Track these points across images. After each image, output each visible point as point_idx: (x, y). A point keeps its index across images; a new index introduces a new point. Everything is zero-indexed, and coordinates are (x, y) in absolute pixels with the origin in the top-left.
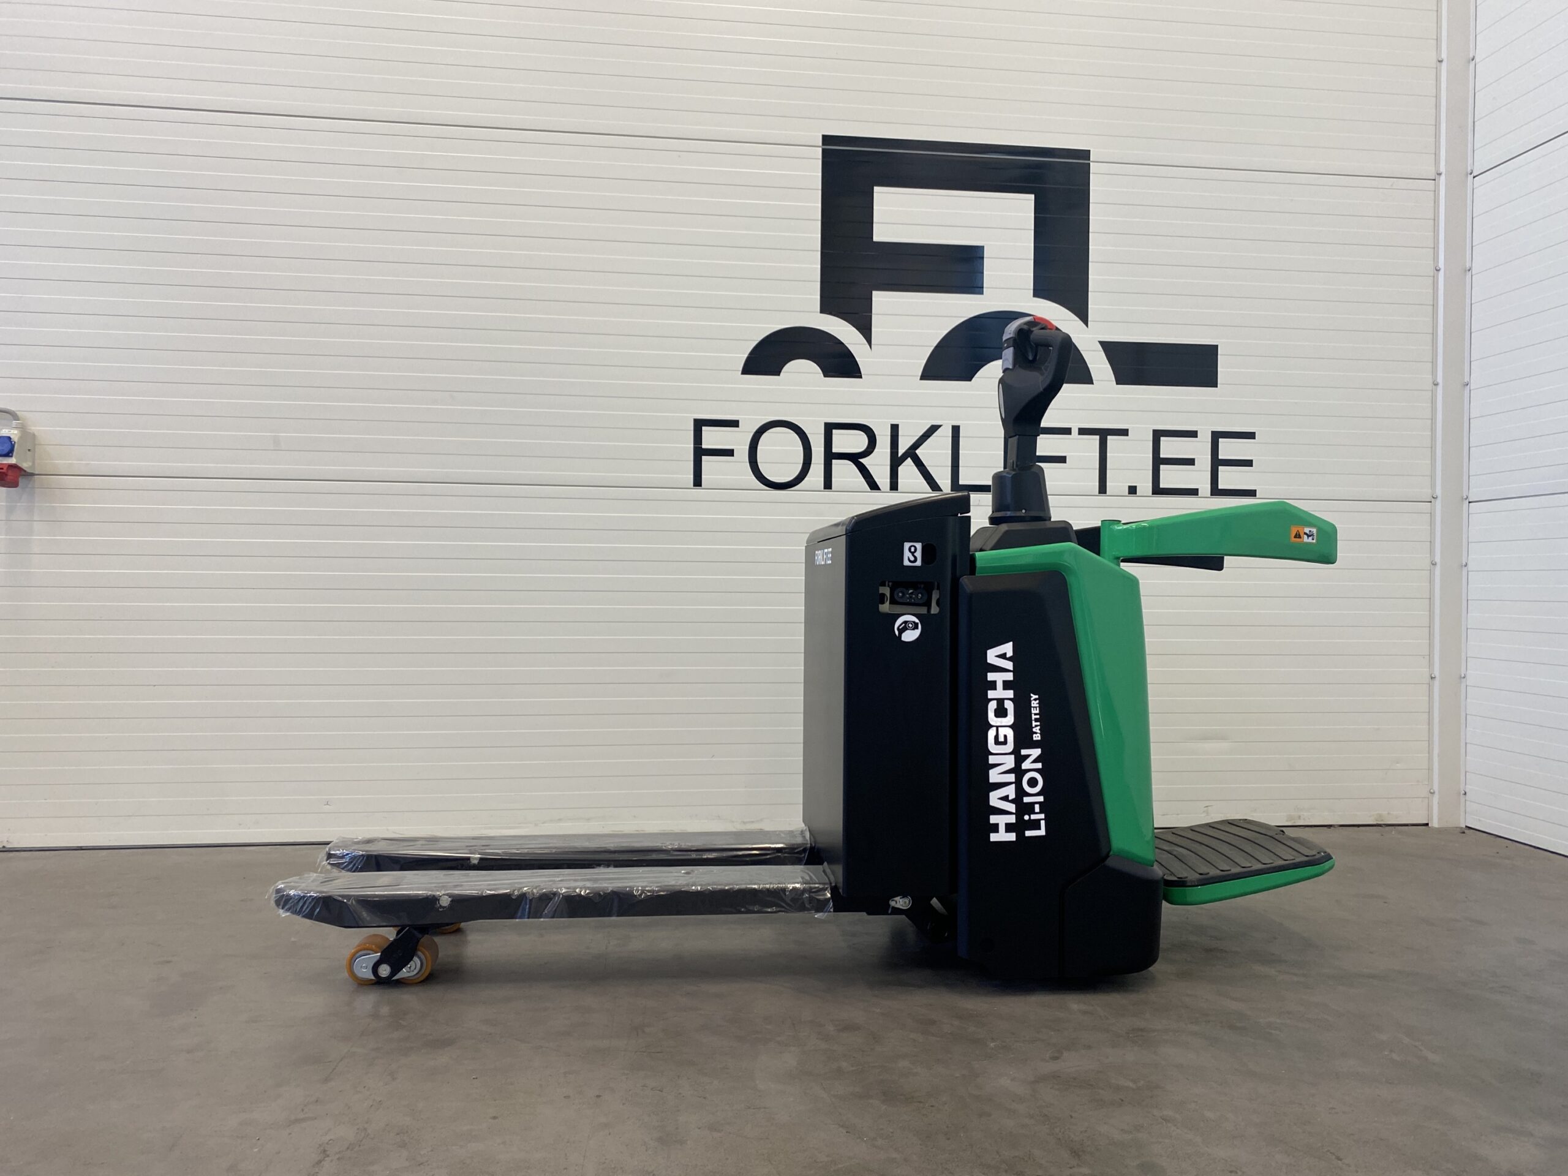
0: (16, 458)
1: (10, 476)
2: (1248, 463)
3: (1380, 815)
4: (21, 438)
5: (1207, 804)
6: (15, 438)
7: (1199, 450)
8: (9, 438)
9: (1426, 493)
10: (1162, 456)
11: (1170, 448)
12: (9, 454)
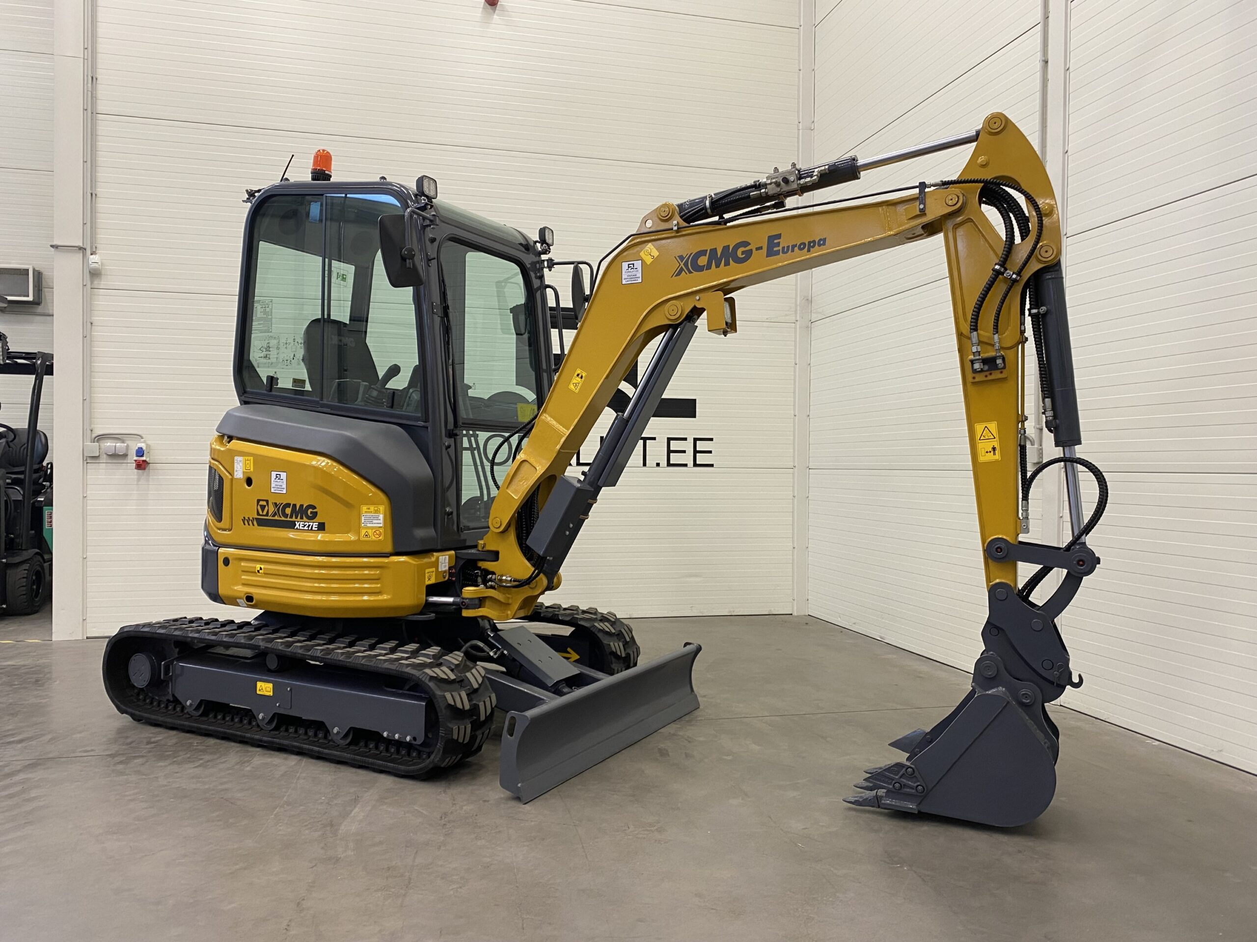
0: (146, 458)
1: (143, 466)
2: (710, 452)
3: (771, 610)
4: (146, 447)
5: (691, 606)
6: (144, 448)
7: (688, 446)
8: (142, 448)
9: (791, 465)
10: (671, 449)
11: (674, 445)
12: (142, 456)
